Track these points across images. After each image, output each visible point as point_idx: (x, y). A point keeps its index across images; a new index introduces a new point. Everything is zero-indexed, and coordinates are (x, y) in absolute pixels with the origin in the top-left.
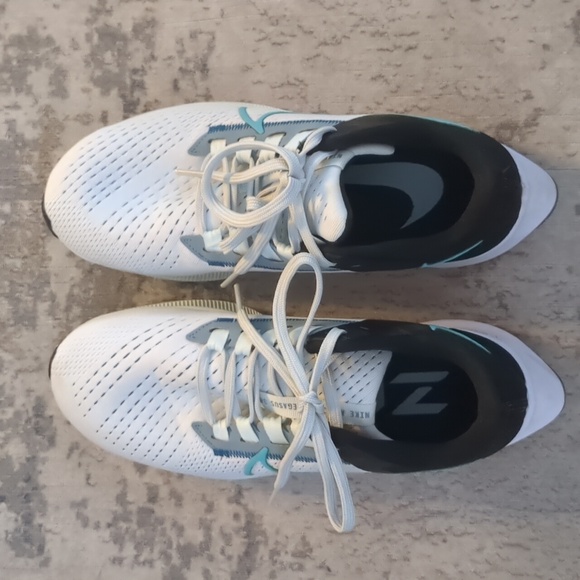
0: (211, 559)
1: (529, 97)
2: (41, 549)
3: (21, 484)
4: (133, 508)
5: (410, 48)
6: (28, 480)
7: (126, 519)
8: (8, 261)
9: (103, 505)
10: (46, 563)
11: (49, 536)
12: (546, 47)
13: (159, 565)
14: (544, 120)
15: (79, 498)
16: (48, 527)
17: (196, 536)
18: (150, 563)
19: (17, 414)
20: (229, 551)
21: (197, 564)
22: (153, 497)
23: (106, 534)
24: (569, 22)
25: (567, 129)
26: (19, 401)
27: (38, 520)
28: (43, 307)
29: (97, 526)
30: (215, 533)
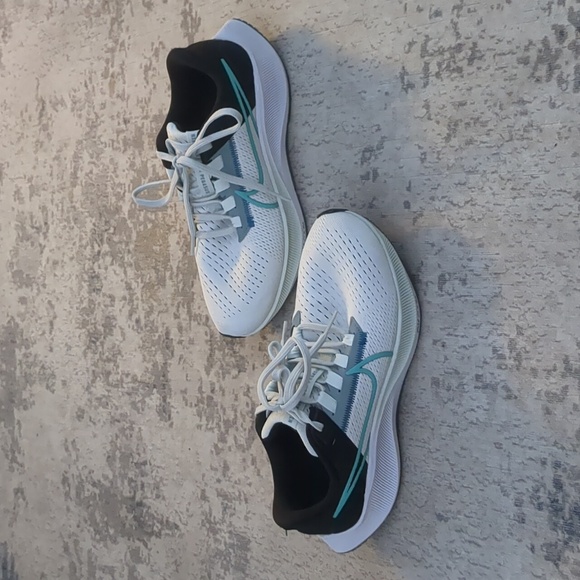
0: (237, 430)
1: (379, 129)
2: (170, 416)
3: (162, 378)
4: (205, 395)
5: (321, 103)
6: (164, 376)
7: (203, 403)
8: (154, 248)
9: (193, 394)
10: (171, 425)
11: (172, 410)
12: (387, 94)
13: (216, 430)
14: (387, 144)
15: (183, 389)
16: (172, 404)
17: (231, 415)
18: (212, 429)
19: (159, 336)
20: (245, 426)
21: (232, 431)
22: (213, 391)
23: (195, 410)
24: (398, 75)
25: (398, 149)
26: (160, 329)
27: (168, 400)
28: (168, 274)
29: (191, 406)
30: (238, 414)
